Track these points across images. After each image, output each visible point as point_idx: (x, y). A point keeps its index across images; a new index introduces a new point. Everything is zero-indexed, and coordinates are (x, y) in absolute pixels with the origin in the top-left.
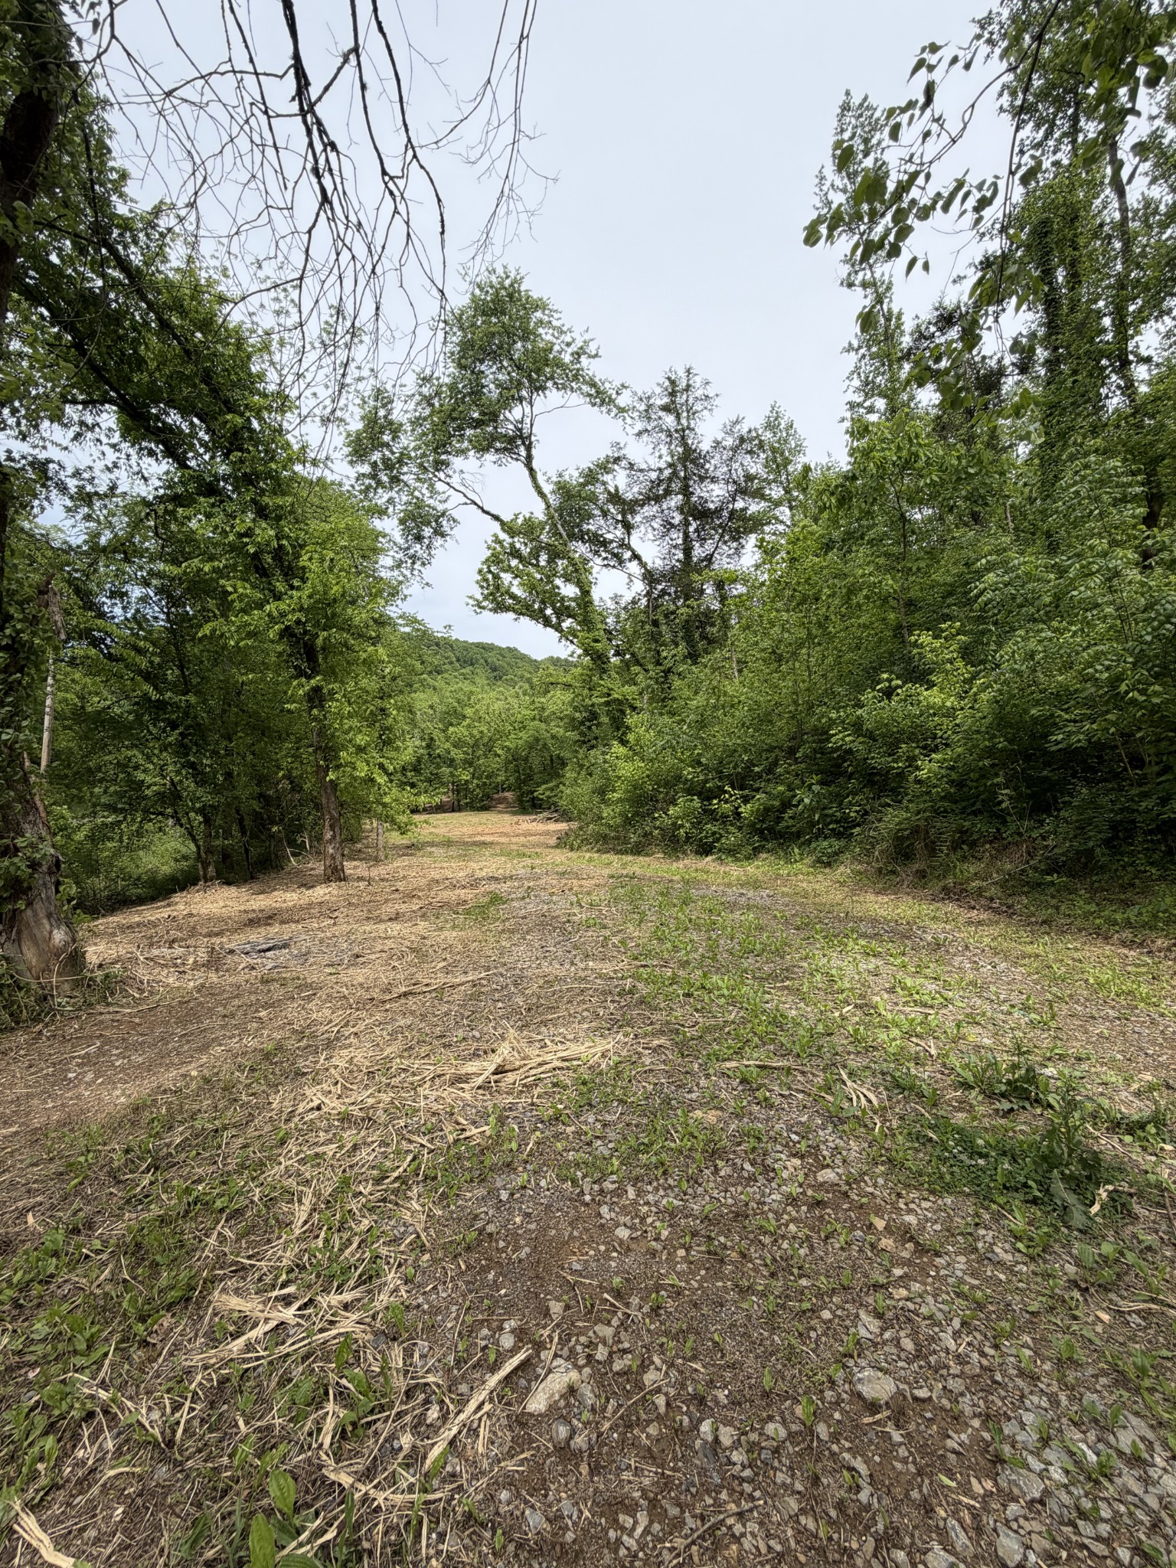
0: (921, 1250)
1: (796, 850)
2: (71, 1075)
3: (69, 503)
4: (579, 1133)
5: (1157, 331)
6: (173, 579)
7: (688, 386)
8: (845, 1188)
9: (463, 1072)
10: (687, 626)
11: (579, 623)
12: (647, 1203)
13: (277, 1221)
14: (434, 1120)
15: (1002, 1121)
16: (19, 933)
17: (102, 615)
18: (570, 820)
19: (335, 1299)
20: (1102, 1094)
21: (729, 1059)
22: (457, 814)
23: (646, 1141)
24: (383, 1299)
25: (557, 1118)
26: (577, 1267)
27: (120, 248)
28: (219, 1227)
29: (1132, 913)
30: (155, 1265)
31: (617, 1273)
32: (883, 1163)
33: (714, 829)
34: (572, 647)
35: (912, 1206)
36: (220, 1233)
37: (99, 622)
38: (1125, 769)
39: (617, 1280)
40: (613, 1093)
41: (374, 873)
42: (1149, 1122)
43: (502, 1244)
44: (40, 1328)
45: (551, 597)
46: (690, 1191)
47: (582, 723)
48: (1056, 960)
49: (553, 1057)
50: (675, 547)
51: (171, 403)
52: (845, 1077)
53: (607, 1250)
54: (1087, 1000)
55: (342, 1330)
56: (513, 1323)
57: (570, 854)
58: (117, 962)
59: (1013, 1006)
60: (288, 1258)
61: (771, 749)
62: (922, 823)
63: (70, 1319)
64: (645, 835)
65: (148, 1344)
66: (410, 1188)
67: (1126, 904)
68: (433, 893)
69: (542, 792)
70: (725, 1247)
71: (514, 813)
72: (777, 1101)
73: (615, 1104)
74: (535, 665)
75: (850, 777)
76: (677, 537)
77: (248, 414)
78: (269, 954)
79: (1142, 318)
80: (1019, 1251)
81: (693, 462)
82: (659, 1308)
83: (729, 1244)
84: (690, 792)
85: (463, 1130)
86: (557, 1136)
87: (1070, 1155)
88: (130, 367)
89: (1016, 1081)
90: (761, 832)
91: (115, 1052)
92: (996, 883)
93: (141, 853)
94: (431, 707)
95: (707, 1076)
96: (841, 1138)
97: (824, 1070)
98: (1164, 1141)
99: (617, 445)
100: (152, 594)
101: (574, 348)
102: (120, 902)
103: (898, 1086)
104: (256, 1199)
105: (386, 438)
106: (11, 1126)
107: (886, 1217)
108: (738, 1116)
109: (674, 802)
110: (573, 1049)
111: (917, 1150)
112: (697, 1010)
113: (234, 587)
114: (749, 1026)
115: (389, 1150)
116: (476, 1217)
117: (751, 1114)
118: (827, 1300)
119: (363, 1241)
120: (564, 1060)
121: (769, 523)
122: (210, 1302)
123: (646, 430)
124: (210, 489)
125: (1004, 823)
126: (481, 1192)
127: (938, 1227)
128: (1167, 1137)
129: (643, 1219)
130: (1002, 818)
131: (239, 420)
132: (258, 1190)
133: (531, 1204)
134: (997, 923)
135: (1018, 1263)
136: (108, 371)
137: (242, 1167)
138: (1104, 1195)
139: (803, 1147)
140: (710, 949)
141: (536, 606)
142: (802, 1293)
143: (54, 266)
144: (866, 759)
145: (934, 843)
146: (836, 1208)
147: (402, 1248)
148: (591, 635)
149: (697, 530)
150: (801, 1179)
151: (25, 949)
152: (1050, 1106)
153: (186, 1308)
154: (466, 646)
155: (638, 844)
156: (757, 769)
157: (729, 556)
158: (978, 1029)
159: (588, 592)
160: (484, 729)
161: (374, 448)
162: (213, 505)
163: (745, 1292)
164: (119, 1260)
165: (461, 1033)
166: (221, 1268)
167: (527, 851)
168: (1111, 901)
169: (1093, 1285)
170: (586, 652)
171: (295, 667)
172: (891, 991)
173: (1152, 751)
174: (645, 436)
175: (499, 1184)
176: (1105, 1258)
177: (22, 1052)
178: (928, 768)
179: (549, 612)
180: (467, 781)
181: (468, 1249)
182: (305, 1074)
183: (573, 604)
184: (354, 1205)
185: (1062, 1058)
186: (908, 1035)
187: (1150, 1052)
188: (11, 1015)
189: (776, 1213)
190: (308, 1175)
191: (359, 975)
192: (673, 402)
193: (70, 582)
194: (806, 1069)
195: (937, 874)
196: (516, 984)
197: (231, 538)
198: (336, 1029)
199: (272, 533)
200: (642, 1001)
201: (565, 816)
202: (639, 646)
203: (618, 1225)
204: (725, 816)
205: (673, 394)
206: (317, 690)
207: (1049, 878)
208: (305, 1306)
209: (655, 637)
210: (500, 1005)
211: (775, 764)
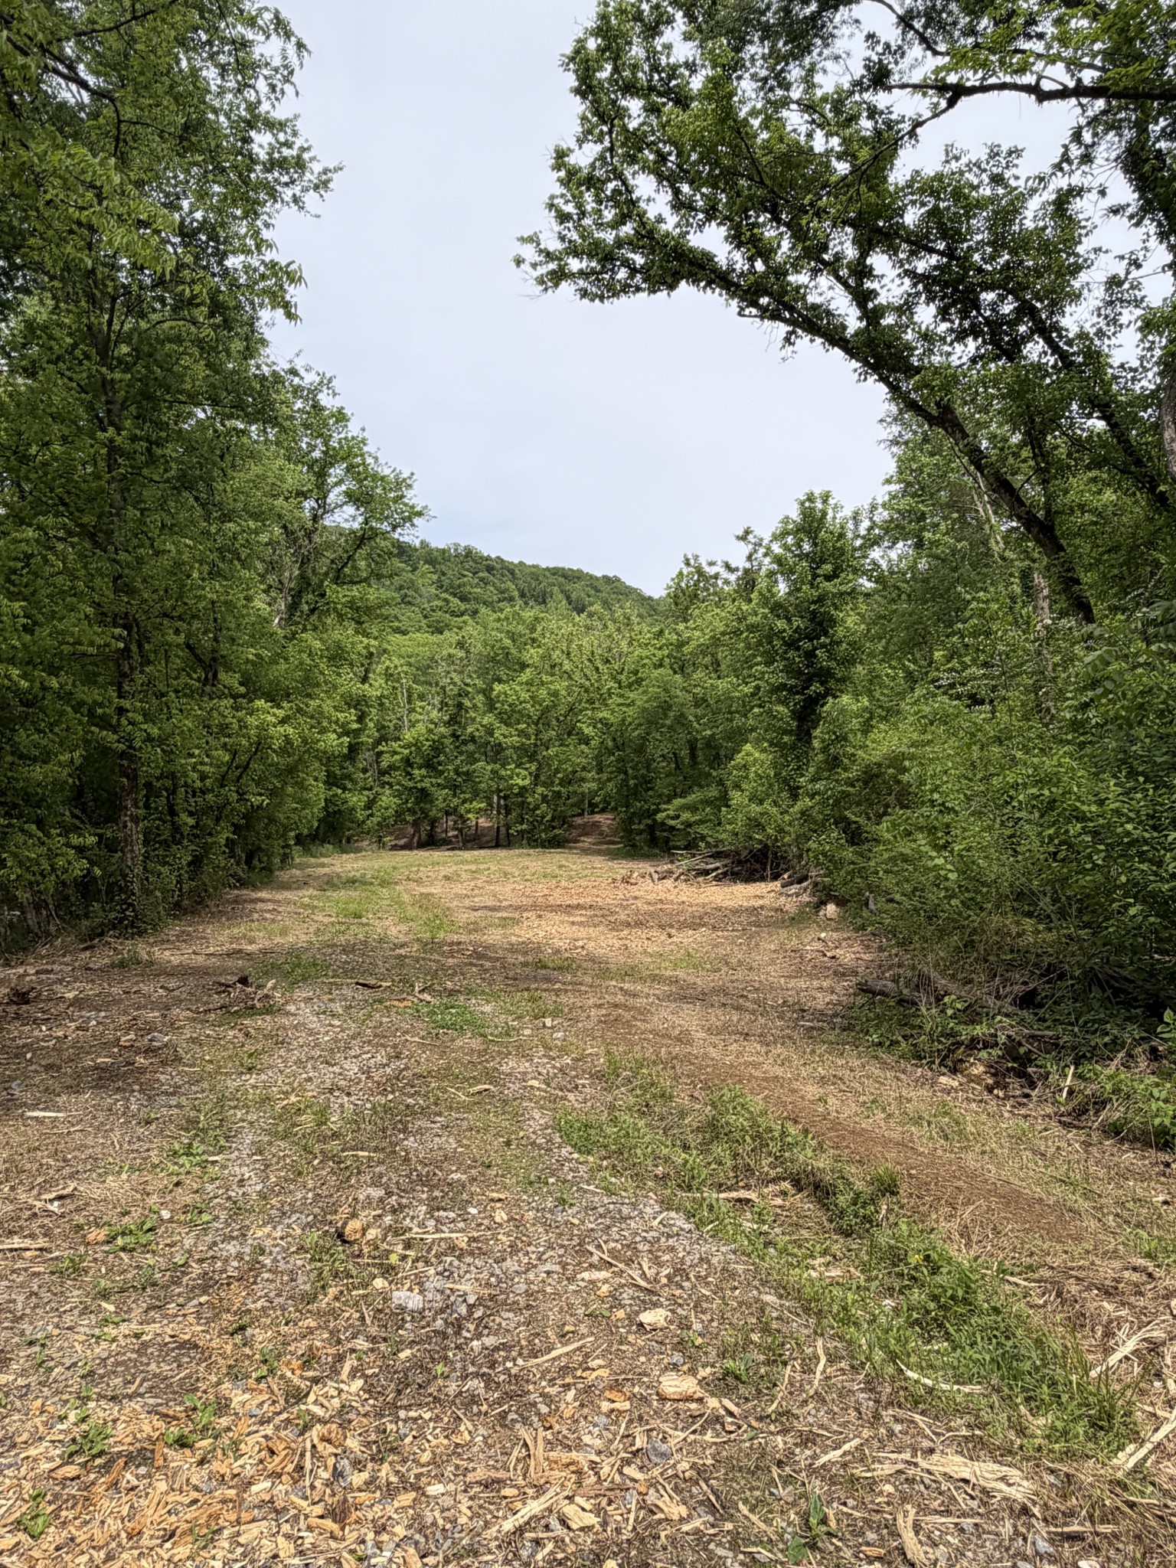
22: (502, 853)
47: (792, 644)
69: (673, 812)
71: (614, 855)
154: (536, 574)
160: (561, 686)
180: (523, 788)
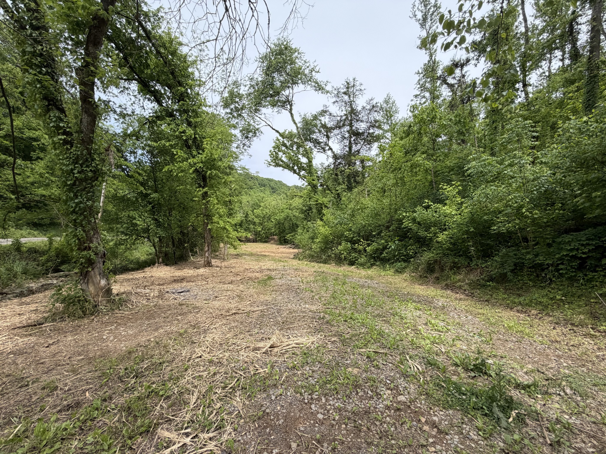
0: (440, 432)
1: (388, 266)
2: (105, 337)
3: (117, 117)
4: (302, 374)
5: (536, 74)
6: (154, 147)
7: (354, 85)
8: (409, 404)
9: (258, 346)
10: (348, 176)
11: (307, 173)
12: (330, 405)
13: (184, 402)
14: (245, 365)
15: (471, 381)
16: (88, 280)
17: (126, 160)
18: (299, 248)
19: (206, 436)
20: (511, 372)
21: (362, 348)
22: (255, 244)
23: (329, 379)
24: (225, 437)
25: (294, 367)
26: (302, 429)
27: (144, 23)
28: (161, 403)
29: (521, 299)
30: (135, 416)
31: (318, 433)
32: (424, 395)
33: (356, 256)
34: (304, 182)
35: (436, 413)
36: (161, 405)
37: (125, 162)
38: (520, 242)
39: (318, 436)
40: (316, 359)
41: (223, 264)
42: (532, 385)
43: (272, 417)
44: (90, 439)
45: (297, 162)
46: (347, 401)
47: (306, 211)
48: (491, 316)
49: (293, 342)
50: (345, 146)
51: (158, 81)
52: (408, 358)
53: (314, 423)
54: (504, 333)
55: (209, 449)
56: (277, 450)
57: (299, 262)
58: (123, 293)
59: (474, 334)
60: (188, 417)
61: (380, 226)
62: (438, 259)
63: (102, 436)
64: (329, 256)
65: (132, 448)
66: (236, 392)
67: (519, 295)
68: (245, 274)
69: (288, 237)
70: (361, 425)
71: (277, 244)
72: (381, 366)
73: (317, 363)
74: (289, 188)
75: (410, 238)
76: (347, 142)
77: (187, 87)
78: (182, 294)
79: (531, 69)
80: (480, 435)
81: (354, 114)
82: (335, 448)
83: (363, 424)
84: (347, 241)
85: (257, 370)
86: (294, 374)
87: (500, 397)
88: (144, 67)
89: (477, 365)
90: (374, 258)
91: (122, 329)
92: (467, 284)
93: (134, 251)
94: (248, 202)
95: (354, 354)
96: (407, 383)
97: (400, 355)
98: (538, 393)
99: (325, 106)
100: (145, 153)
101: (310, 68)
102: (125, 270)
103: (430, 363)
104: (175, 392)
105: (237, 100)
106: (81, 356)
107: (426, 417)
108: (366, 372)
109: (340, 244)
110: (301, 340)
111: (438, 391)
112: (349, 327)
113: (177, 152)
114: (370, 335)
115: (228, 376)
116: (262, 406)
117: (371, 371)
118: (402, 450)
119: (217, 412)
120: (297, 344)
121: (383, 138)
122: (157, 433)
123: (337, 101)
124: (171, 115)
125: (471, 260)
126: (265, 395)
127: (446, 423)
128: (539, 392)
129: (328, 411)
130: (470, 259)
131: (183, 89)
132: (176, 389)
133: (284, 402)
134: (467, 299)
135: (479, 440)
136: (136, 68)
137: (170, 379)
138: (514, 414)
139: (392, 386)
140: (354, 303)
141: (291, 165)
142: (393, 447)
143: (118, 28)
144: (417, 232)
145: (443, 266)
146: (406, 412)
147: (233, 416)
148: (311, 178)
149: (354, 140)
150: (391, 399)
151: (90, 286)
152: (491, 376)
153: (147, 435)
154: (263, 179)
155: (325, 260)
156: (374, 233)
157: (366, 151)
158: (461, 342)
159: (311, 162)
160: (268, 211)
161: (232, 103)
162: (171, 121)
163: (369, 444)
164: (121, 413)
165: (256, 331)
166: (161, 419)
167: (282, 260)
168: (513, 294)
169: (510, 452)
170: (309, 184)
171: (198, 184)
172: (426, 324)
173: (532, 236)
174: (336, 104)
175: (271, 393)
176: (516, 441)
177: (86, 327)
178: (442, 237)
179: (296, 168)
180: (260, 231)
181: (259, 418)
182: (195, 343)
183: (305, 165)
184: (214, 397)
185: (495, 356)
186: (433, 343)
187: (531, 356)
188: (83, 312)
189: (381, 412)
190: (196, 384)
191: (217, 304)
192: (348, 91)
193: (115, 147)
194: (392, 354)
195: (443, 278)
196: (278, 313)
197: (177, 133)
198: (207, 326)
199: (192, 132)
200: (327, 322)
201: (297, 247)
202: (330, 183)
203: (318, 413)
204: (360, 251)
205: (348, 88)
206: (206, 193)
207: (488, 283)
208: (194, 438)
209: (336, 180)
210: (272, 320)
211: (381, 232)
